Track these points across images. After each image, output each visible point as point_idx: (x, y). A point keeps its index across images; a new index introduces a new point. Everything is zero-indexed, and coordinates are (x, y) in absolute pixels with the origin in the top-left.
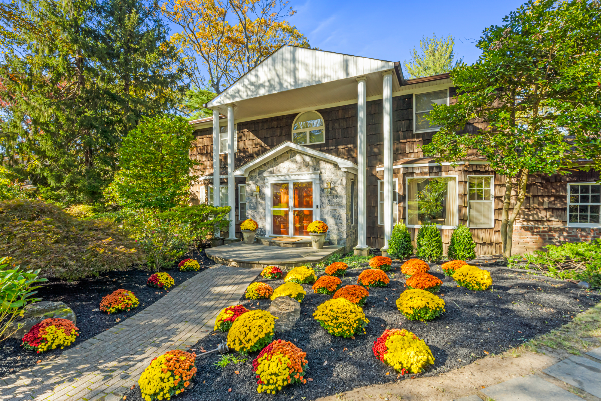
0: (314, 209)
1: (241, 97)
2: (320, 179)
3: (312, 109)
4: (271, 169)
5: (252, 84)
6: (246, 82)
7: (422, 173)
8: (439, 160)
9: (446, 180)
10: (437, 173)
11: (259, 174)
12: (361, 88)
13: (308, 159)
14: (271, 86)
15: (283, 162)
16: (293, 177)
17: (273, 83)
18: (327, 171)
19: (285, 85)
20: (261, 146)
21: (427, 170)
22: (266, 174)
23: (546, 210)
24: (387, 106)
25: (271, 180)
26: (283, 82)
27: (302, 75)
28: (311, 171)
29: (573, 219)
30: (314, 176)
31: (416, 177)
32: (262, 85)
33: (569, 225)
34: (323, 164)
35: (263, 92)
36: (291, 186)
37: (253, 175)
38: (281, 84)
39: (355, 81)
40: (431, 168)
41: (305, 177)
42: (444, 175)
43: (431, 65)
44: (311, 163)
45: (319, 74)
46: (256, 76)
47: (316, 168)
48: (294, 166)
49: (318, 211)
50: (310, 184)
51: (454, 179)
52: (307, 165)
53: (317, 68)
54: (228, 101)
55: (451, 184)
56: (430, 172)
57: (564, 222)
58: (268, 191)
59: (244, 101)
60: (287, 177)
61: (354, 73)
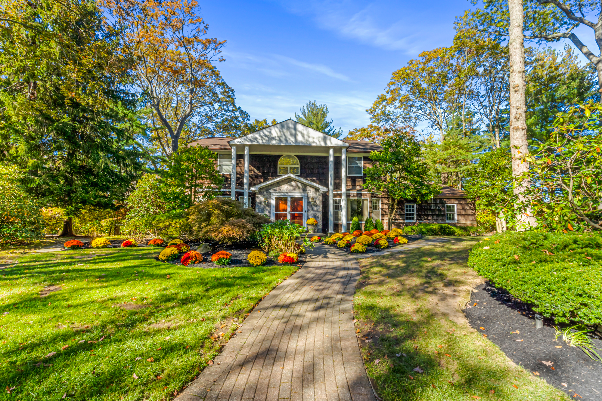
0: (303, 213)
1: (258, 142)
2: (307, 196)
3: (292, 154)
4: (275, 188)
5: (266, 136)
6: (262, 134)
7: (354, 196)
8: (360, 190)
9: (363, 200)
10: (360, 197)
11: (266, 191)
12: (331, 152)
13: (299, 184)
14: (280, 140)
15: (283, 184)
16: (290, 194)
17: (282, 139)
18: (311, 192)
19: (289, 141)
20: (255, 172)
21: (356, 195)
22: (271, 191)
23: (398, 215)
24: (344, 163)
25: (275, 195)
26: (288, 139)
27: (300, 138)
28: (302, 191)
29: (407, 219)
30: (303, 194)
31: (351, 198)
32: (274, 138)
33: (406, 221)
34: (308, 188)
35: (274, 142)
36: (289, 199)
37: (262, 191)
38: (287, 141)
39: (329, 148)
40: (357, 194)
41: (297, 194)
42: (363, 198)
43: (315, 122)
44: (301, 187)
45: (311, 140)
46: (270, 132)
47: (304, 190)
48: (290, 188)
49: (306, 214)
50: (301, 199)
51: (367, 200)
52: (299, 188)
53: (309, 137)
54: (247, 143)
55: (365, 202)
56: (357, 196)
57: (404, 220)
58: (273, 202)
59: (260, 145)
60: (286, 194)
61: (329, 144)
